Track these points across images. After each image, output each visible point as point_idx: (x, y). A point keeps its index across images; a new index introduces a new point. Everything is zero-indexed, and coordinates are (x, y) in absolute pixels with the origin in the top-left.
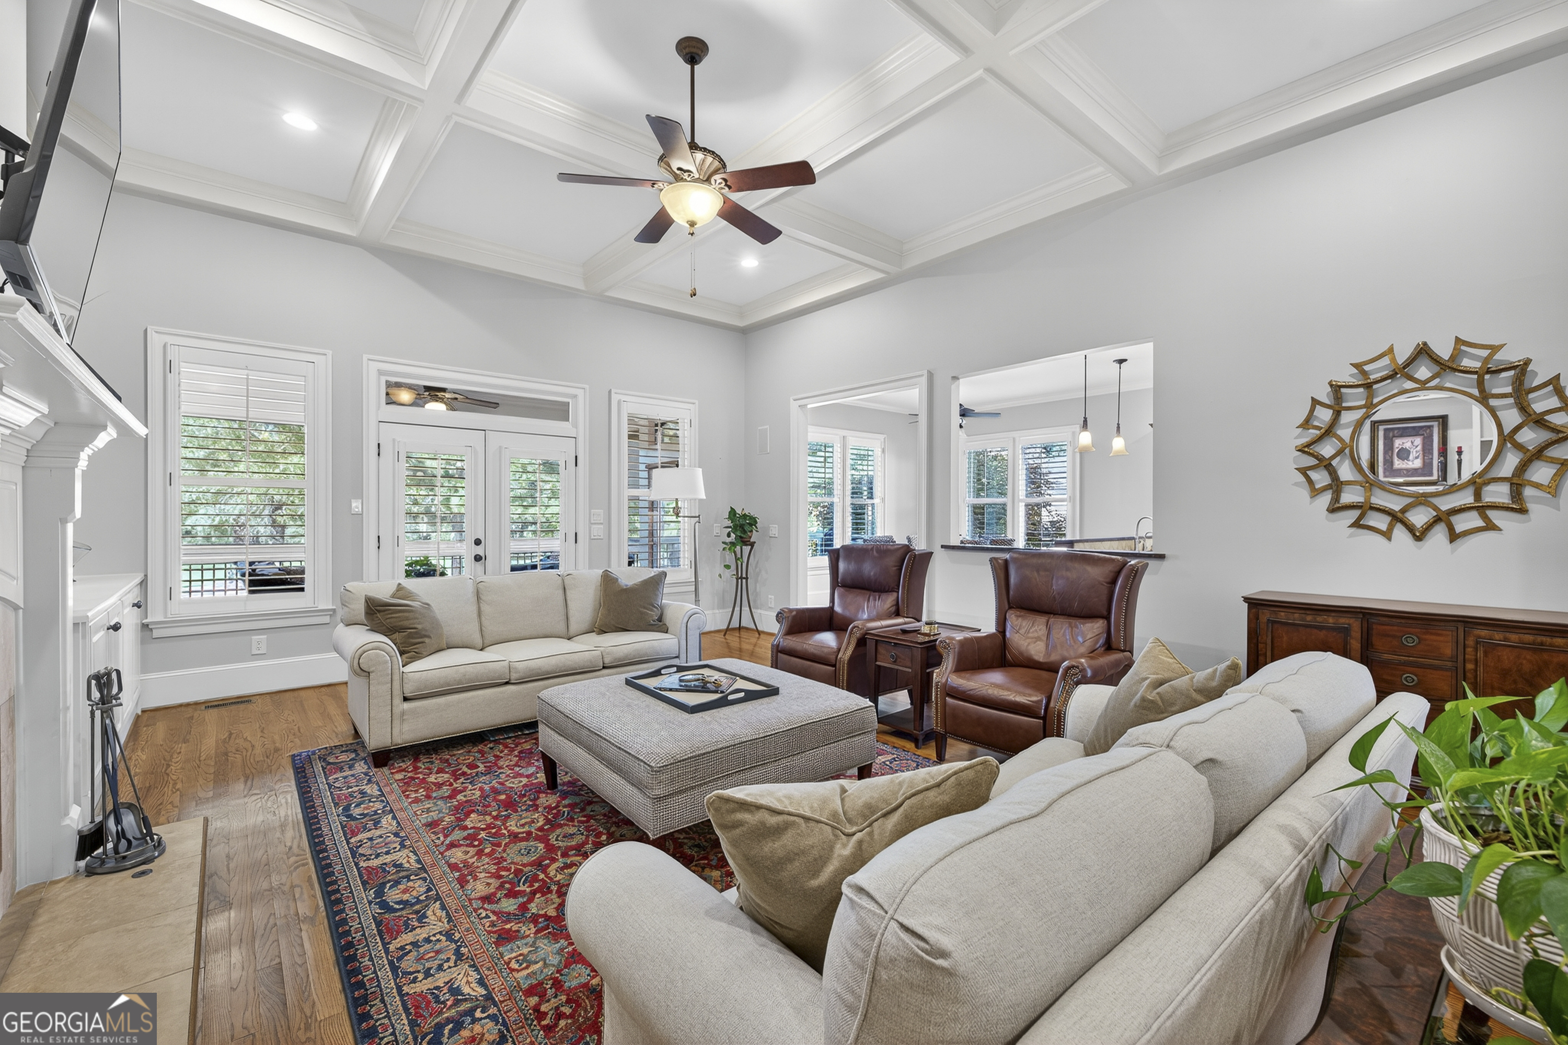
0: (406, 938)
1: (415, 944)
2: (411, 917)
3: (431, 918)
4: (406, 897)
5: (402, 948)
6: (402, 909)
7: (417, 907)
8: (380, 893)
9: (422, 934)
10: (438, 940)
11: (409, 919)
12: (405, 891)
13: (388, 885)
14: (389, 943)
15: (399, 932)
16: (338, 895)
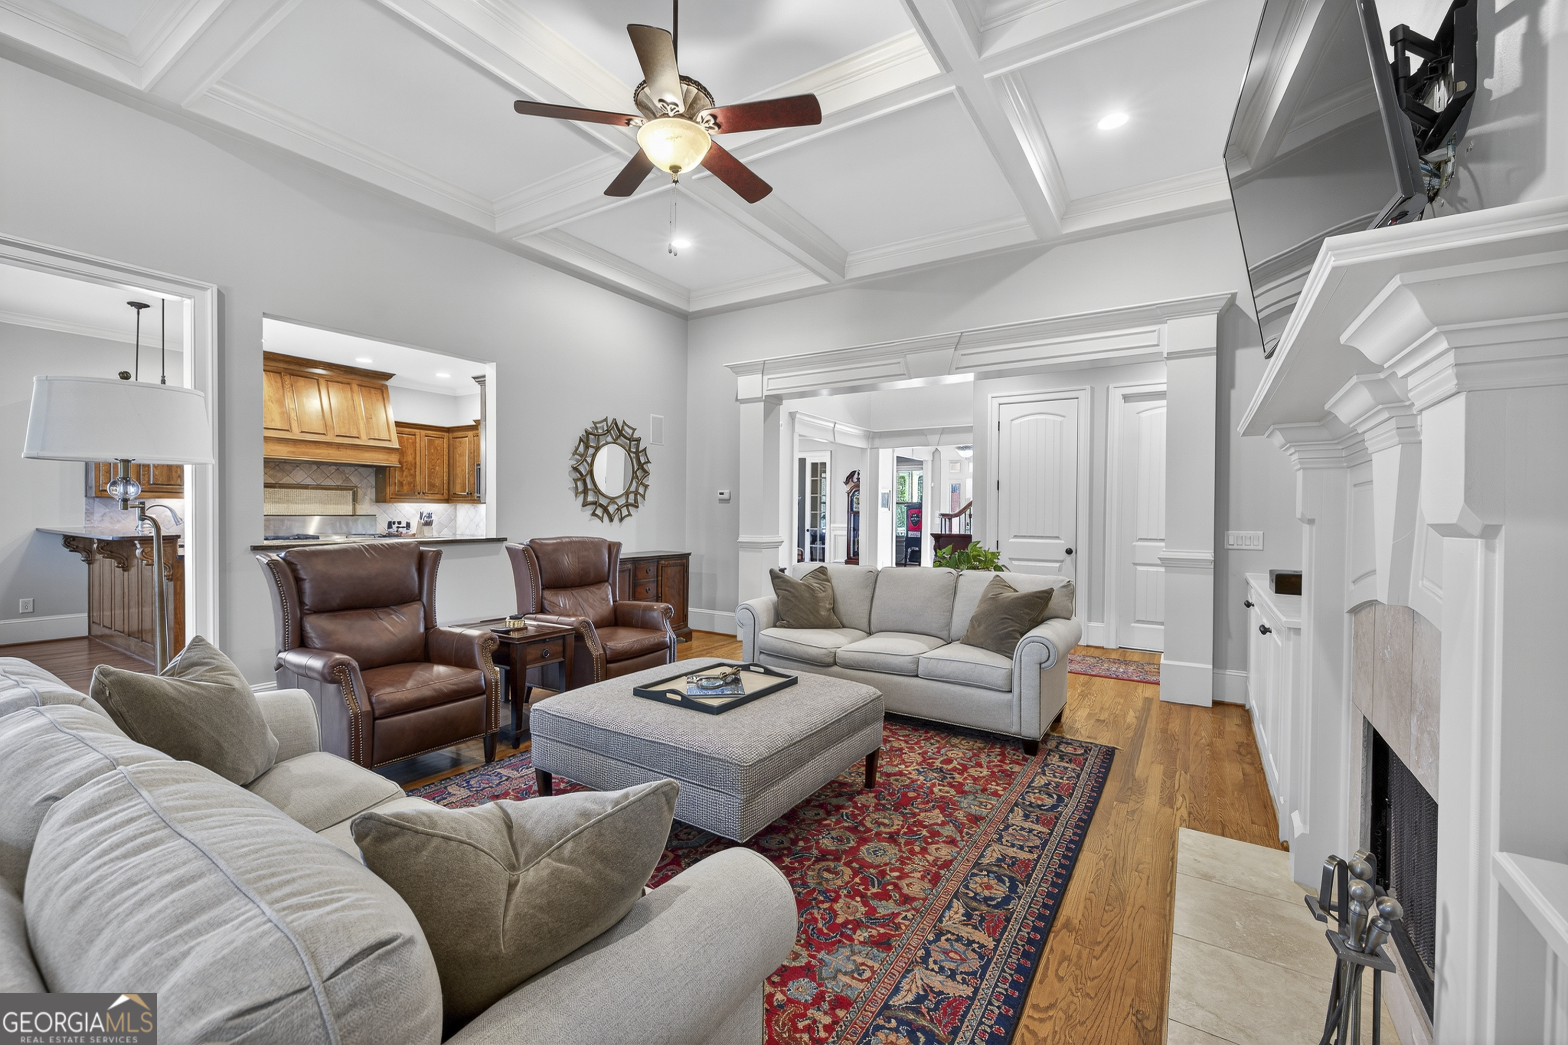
0: (1023, 855)
1: (1021, 848)
2: (1006, 866)
3: (997, 855)
4: (993, 882)
5: (1030, 852)
6: (1005, 875)
7: (995, 869)
8: (1007, 900)
9: (1011, 852)
10: (1007, 841)
11: (1009, 866)
12: (989, 887)
13: (993, 903)
14: (1034, 860)
15: (1023, 862)
16: (1032, 935)
